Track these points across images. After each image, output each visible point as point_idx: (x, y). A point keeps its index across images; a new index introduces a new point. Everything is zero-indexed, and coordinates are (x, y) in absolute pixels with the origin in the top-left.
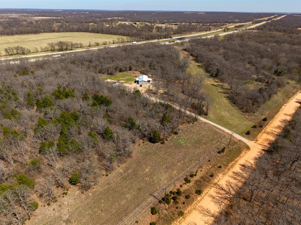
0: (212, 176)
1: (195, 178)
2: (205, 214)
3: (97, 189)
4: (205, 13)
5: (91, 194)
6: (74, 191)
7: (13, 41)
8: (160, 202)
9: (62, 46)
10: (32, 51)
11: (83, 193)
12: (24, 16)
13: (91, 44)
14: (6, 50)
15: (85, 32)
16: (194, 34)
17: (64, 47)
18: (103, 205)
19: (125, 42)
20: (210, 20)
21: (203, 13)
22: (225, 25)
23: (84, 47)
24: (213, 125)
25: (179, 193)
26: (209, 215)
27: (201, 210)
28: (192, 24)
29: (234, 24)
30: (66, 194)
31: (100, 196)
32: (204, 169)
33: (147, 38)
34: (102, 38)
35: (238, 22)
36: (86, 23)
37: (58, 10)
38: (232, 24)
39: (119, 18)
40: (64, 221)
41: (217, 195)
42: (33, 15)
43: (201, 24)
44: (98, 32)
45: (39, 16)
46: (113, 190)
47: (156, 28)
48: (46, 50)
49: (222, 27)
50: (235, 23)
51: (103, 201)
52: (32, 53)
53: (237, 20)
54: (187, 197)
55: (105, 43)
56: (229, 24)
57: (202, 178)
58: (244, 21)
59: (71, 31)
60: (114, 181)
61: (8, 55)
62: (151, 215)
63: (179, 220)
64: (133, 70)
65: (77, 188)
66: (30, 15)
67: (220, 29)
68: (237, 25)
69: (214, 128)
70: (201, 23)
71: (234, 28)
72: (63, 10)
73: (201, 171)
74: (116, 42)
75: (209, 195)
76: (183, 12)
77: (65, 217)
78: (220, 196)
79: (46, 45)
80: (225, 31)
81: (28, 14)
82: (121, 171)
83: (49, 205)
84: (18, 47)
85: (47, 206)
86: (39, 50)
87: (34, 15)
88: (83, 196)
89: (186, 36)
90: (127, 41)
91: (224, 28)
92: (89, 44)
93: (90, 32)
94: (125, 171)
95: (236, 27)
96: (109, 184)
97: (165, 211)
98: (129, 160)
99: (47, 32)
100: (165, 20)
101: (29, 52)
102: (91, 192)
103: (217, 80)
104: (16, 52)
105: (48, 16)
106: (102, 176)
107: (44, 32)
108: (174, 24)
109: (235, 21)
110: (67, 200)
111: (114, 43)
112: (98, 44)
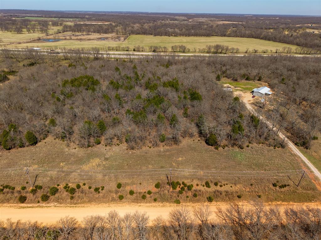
0: (239, 197)
1: (218, 188)
2: (197, 215)
3: (137, 152)
5: (130, 153)
6: (124, 146)
7: (185, 41)
8: (168, 183)
9: (218, 49)
10: (191, 50)
11: (127, 149)
12: (211, 20)
13: (249, 50)
14: (172, 47)
15: (256, 38)
17: (220, 50)
18: (131, 162)
19: (292, 53)
23: (240, 53)
24: (302, 161)
25: (190, 188)
26: (200, 218)
27: (197, 210)
30: (118, 145)
31: (135, 157)
32: (237, 187)
34: (269, 46)
36: (266, 29)
37: (248, 15)
39: (313, 25)
40: (105, 157)
41: (226, 212)
42: (219, 20)
44: (269, 40)
45: (225, 21)
46: (145, 158)
48: (203, 51)
51: (133, 160)
52: (191, 52)
54: (195, 196)
55: (265, 51)
57: (227, 192)
59: (241, 37)
60: (151, 154)
61: (173, 52)
62: (154, 186)
63: (171, 204)
64: (264, 81)
65: (127, 145)
66: (217, 19)
69: (302, 164)
72: (253, 15)
73: (231, 187)
74: (279, 52)
75: (218, 208)
77: (107, 156)
78: (229, 214)
79: (205, 47)
82: (162, 150)
83: (106, 146)
84: (182, 46)
85: (104, 146)
86: (197, 50)
87: (221, 19)
88: (126, 152)
90: (295, 51)
92: (247, 50)
93: (262, 39)
94: (164, 151)
96: (146, 153)
97: (166, 191)
98: (174, 146)
99: (219, 36)
101: (189, 51)
102: (132, 152)
104: (179, 50)
105: (233, 21)
106: (147, 146)
107: (216, 36)
110: (116, 149)
111: (276, 52)
112: (256, 51)
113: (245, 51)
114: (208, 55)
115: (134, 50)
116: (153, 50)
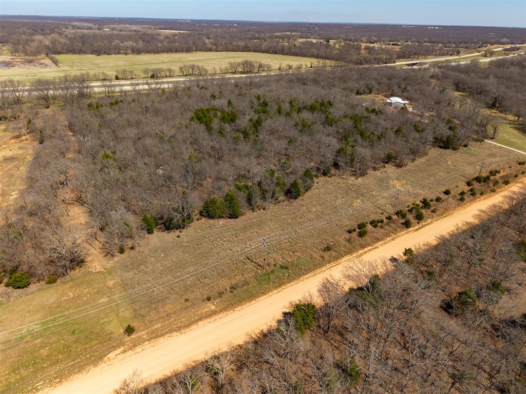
4: (441, 28)
13: (281, 67)
14: (181, 69)
16: (432, 58)
20: (453, 38)
21: (437, 28)
22: (485, 47)
23: (272, 70)
28: (425, 44)
29: (500, 45)
33: (359, 61)
35: (508, 43)
38: (496, 45)
39: (293, 33)
43: (440, 45)
47: (365, 49)
48: (226, 72)
49: (480, 49)
50: (502, 44)
52: (210, 74)
53: (505, 40)
55: (300, 66)
56: (492, 45)
58: (519, 42)
61: (182, 76)
67: (475, 53)
68: (508, 47)
70: (440, 43)
71: (503, 52)
74: (315, 66)
76: (401, 26)
80: (485, 56)
81: (150, 26)
84: (194, 65)
89: (419, 62)
91: (484, 51)
93: (263, 52)
95: (506, 50)
100: (373, 38)
101: (206, 73)
103: (495, 111)
104: (191, 73)
108: (392, 43)
109: (501, 40)
111: (311, 67)
112: (290, 67)
113: (277, 68)
114: (245, 75)
115: (117, 78)
116: (150, 76)
